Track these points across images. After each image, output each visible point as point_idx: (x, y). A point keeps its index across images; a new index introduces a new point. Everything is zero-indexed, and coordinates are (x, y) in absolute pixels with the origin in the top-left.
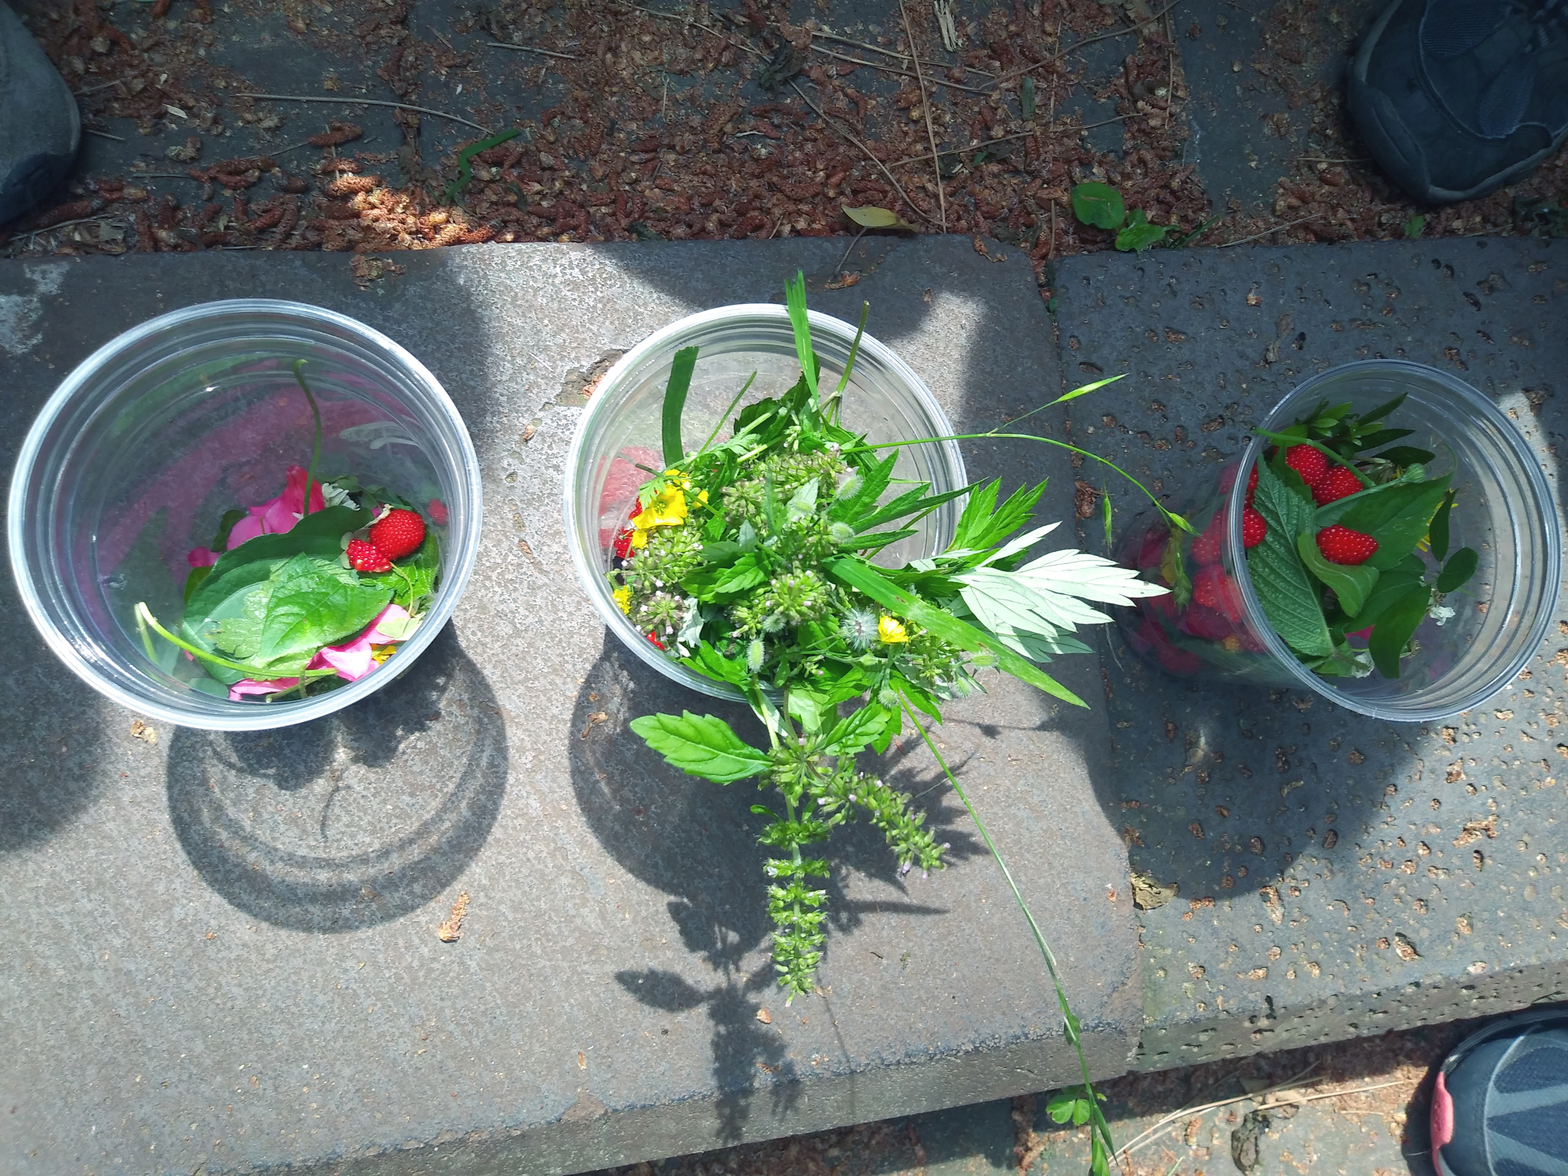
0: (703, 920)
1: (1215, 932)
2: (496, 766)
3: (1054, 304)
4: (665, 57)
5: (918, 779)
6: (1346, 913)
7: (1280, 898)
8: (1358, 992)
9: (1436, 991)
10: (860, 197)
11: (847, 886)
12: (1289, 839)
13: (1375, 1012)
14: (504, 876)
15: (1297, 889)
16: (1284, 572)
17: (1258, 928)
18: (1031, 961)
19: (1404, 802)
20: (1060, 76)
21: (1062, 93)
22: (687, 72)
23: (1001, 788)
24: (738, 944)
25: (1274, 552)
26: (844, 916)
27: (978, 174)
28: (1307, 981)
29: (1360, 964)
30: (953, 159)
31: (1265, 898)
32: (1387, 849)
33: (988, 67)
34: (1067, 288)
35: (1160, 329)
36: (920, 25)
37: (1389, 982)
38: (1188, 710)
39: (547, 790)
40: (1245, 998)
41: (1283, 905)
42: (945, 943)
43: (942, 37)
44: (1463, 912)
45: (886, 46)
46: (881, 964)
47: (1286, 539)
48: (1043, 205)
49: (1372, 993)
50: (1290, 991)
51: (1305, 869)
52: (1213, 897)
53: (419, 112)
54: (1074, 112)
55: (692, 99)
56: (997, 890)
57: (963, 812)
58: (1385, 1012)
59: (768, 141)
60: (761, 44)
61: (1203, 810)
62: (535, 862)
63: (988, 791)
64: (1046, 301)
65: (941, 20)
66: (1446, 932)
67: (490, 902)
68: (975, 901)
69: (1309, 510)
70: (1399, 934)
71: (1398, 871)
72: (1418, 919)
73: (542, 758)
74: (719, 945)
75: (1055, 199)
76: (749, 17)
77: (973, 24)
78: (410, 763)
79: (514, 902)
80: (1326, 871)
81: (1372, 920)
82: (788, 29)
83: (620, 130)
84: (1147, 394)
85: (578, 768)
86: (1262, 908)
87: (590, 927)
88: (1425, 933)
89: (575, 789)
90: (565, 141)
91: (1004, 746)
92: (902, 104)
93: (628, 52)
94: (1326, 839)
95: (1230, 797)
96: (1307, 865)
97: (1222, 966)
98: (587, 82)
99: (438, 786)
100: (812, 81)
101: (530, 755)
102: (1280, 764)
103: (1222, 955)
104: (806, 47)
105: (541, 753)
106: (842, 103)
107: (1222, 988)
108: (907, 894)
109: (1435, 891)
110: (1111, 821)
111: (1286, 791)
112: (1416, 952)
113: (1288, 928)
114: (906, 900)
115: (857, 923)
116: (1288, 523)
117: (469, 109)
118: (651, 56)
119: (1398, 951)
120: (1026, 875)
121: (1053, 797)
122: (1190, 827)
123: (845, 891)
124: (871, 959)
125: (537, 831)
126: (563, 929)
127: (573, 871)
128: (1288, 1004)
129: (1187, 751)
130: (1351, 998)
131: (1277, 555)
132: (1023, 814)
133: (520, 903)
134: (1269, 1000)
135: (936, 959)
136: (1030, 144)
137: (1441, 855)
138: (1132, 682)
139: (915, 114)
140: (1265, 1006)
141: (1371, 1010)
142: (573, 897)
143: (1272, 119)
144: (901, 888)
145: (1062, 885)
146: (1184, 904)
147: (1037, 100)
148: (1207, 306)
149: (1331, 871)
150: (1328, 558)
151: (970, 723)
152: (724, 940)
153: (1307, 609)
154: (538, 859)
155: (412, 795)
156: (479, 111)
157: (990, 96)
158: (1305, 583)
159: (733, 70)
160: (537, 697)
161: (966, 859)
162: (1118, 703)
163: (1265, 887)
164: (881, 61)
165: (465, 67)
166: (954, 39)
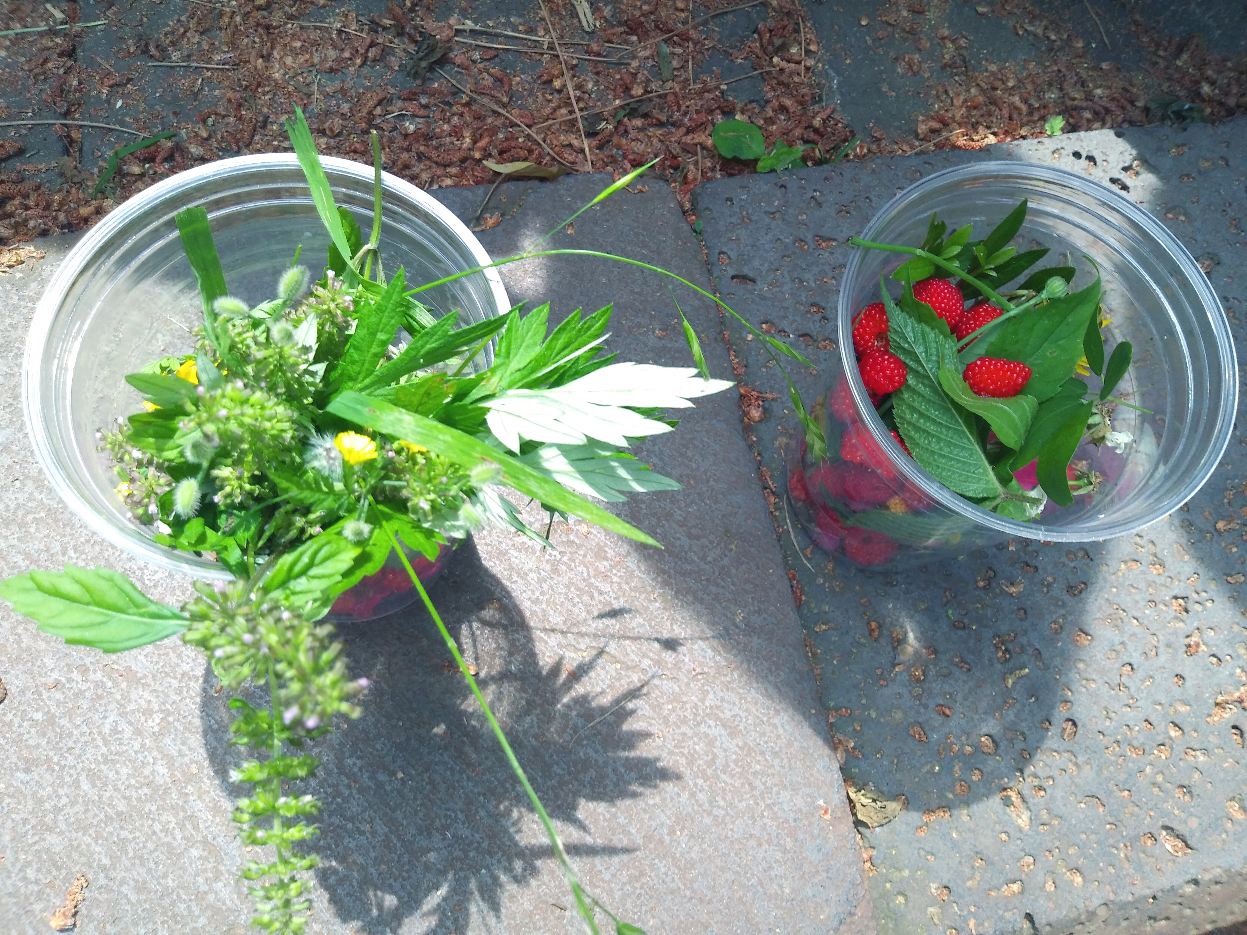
0: (355, 883)
1: (955, 846)
2: (119, 732)
3: (700, 225)
4: (316, 60)
5: (594, 704)
6: (1101, 809)
7: (1024, 800)
8: (1130, 898)
9: (1218, 887)
10: (505, 156)
11: (519, 831)
12: (1023, 734)
13: (1155, 919)
14: (127, 853)
15: (1041, 788)
16: (933, 413)
17: (1004, 836)
18: (741, 898)
19: (1143, 681)
20: (695, 44)
21: (699, 56)
22: (337, 70)
23: (688, 706)
24: (397, 909)
25: (919, 394)
26: (518, 865)
27: (621, 129)
28: (1070, 892)
29: (1127, 865)
30: (599, 117)
31: (1007, 802)
32: (1135, 734)
33: (626, 42)
34: (711, 210)
35: (809, 237)
36: (559, 14)
37: (1163, 882)
38: (890, 606)
39: (176, 754)
40: (1001, 918)
41: (1028, 808)
42: (638, 885)
43: (580, 21)
44: (1231, 795)
45: (527, 33)
46: (564, 917)
47: (928, 377)
48: (688, 150)
49: (1145, 898)
50: (1051, 905)
51: (1046, 765)
52: (948, 807)
53: (81, 126)
54: (713, 72)
55: (343, 91)
56: (692, 820)
57: (647, 735)
58: (1167, 918)
59: (417, 120)
60: (406, 41)
61: (922, 710)
62: (162, 835)
63: (674, 710)
64: (691, 225)
65: (578, 8)
66: (1217, 819)
67: (111, 884)
68: (669, 834)
69: (950, 345)
70: (1166, 828)
71: (1152, 757)
72: (1182, 809)
73: (171, 719)
74: (375, 912)
75: (701, 144)
76: (394, 18)
77: (609, 8)
78: (26, 736)
79: (137, 881)
80: (1070, 765)
81: (1132, 815)
82: (430, 25)
83: (272, 123)
84: (803, 298)
85: (210, 726)
86: (1005, 813)
87: (224, 903)
88: (1194, 823)
89: (207, 750)
90: (219, 137)
91: (687, 660)
92: (545, 77)
93: (281, 58)
94: (1064, 729)
95: (951, 694)
96: (1048, 761)
97: (969, 884)
98: (240, 86)
99: (55, 760)
100: (459, 66)
101: (157, 718)
102: (1000, 654)
103: (968, 871)
104: (449, 40)
105: (169, 714)
106: (488, 81)
107: (973, 909)
108: (590, 834)
109: (1197, 775)
110: (815, 730)
111: (1010, 681)
112: (1187, 846)
113: (1038, 833)
114: (589, 840)
115: (533, 871)
116: (928, 361)
117: (127, 119)
118: (301, 59)
119: (1168, 847)
120: (724, 799)
121: (747, 710)
122: (911, 732)
123: (517, 837)
124: (553, 912)
125: (164, 800)
126: (194, 908)
127: (205, 842)
128: (1052, 919)
129: (894, 649)
130: (1123, 906)
131: (923, 397)
132: (715, 731)
133: (145, 882)
134: (1029, 917)
135: (629, 905)
136: (671, 98)
137: (1195, 735)
138: (825, 582)
139: (557, 84)
140: (1027, 925)
141: (1150, 918)
142: (205, 871)
143: (904, 60)
144: (583, 827)
145: (768, 806)
146: (915, 817)
147: (675, 64)
148: (854, 213)
149: (1076, 765)
150: (978, 393)
151: (647, 639)
152: (380, 907)
153: (963, 448)
154: (166, 831)
155: (27, 771)
156: (136, 120)
157: (629, 64)
158: (957, 421)
159: (382, 65)
160: (167, 654)
161: (656, 787)
162: (813, 605)
163: (1005, 789)
164: (523, 45)
165: (126, 85)
166: (591, 21)
